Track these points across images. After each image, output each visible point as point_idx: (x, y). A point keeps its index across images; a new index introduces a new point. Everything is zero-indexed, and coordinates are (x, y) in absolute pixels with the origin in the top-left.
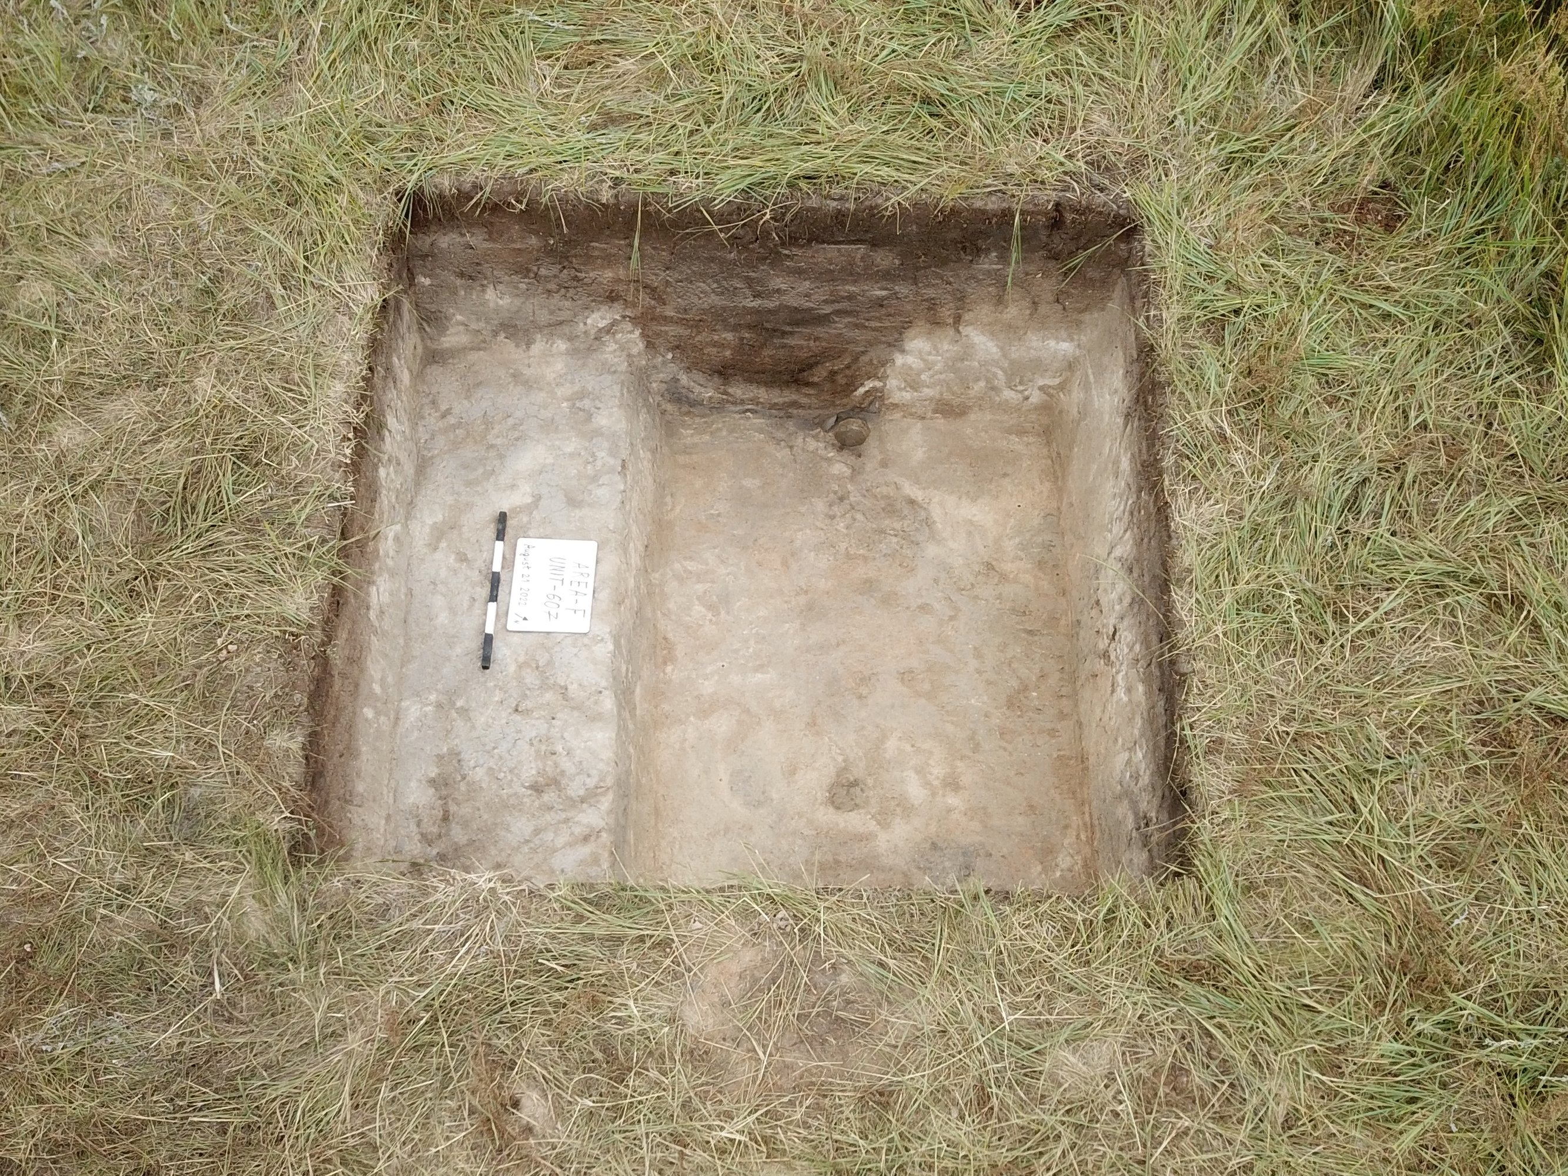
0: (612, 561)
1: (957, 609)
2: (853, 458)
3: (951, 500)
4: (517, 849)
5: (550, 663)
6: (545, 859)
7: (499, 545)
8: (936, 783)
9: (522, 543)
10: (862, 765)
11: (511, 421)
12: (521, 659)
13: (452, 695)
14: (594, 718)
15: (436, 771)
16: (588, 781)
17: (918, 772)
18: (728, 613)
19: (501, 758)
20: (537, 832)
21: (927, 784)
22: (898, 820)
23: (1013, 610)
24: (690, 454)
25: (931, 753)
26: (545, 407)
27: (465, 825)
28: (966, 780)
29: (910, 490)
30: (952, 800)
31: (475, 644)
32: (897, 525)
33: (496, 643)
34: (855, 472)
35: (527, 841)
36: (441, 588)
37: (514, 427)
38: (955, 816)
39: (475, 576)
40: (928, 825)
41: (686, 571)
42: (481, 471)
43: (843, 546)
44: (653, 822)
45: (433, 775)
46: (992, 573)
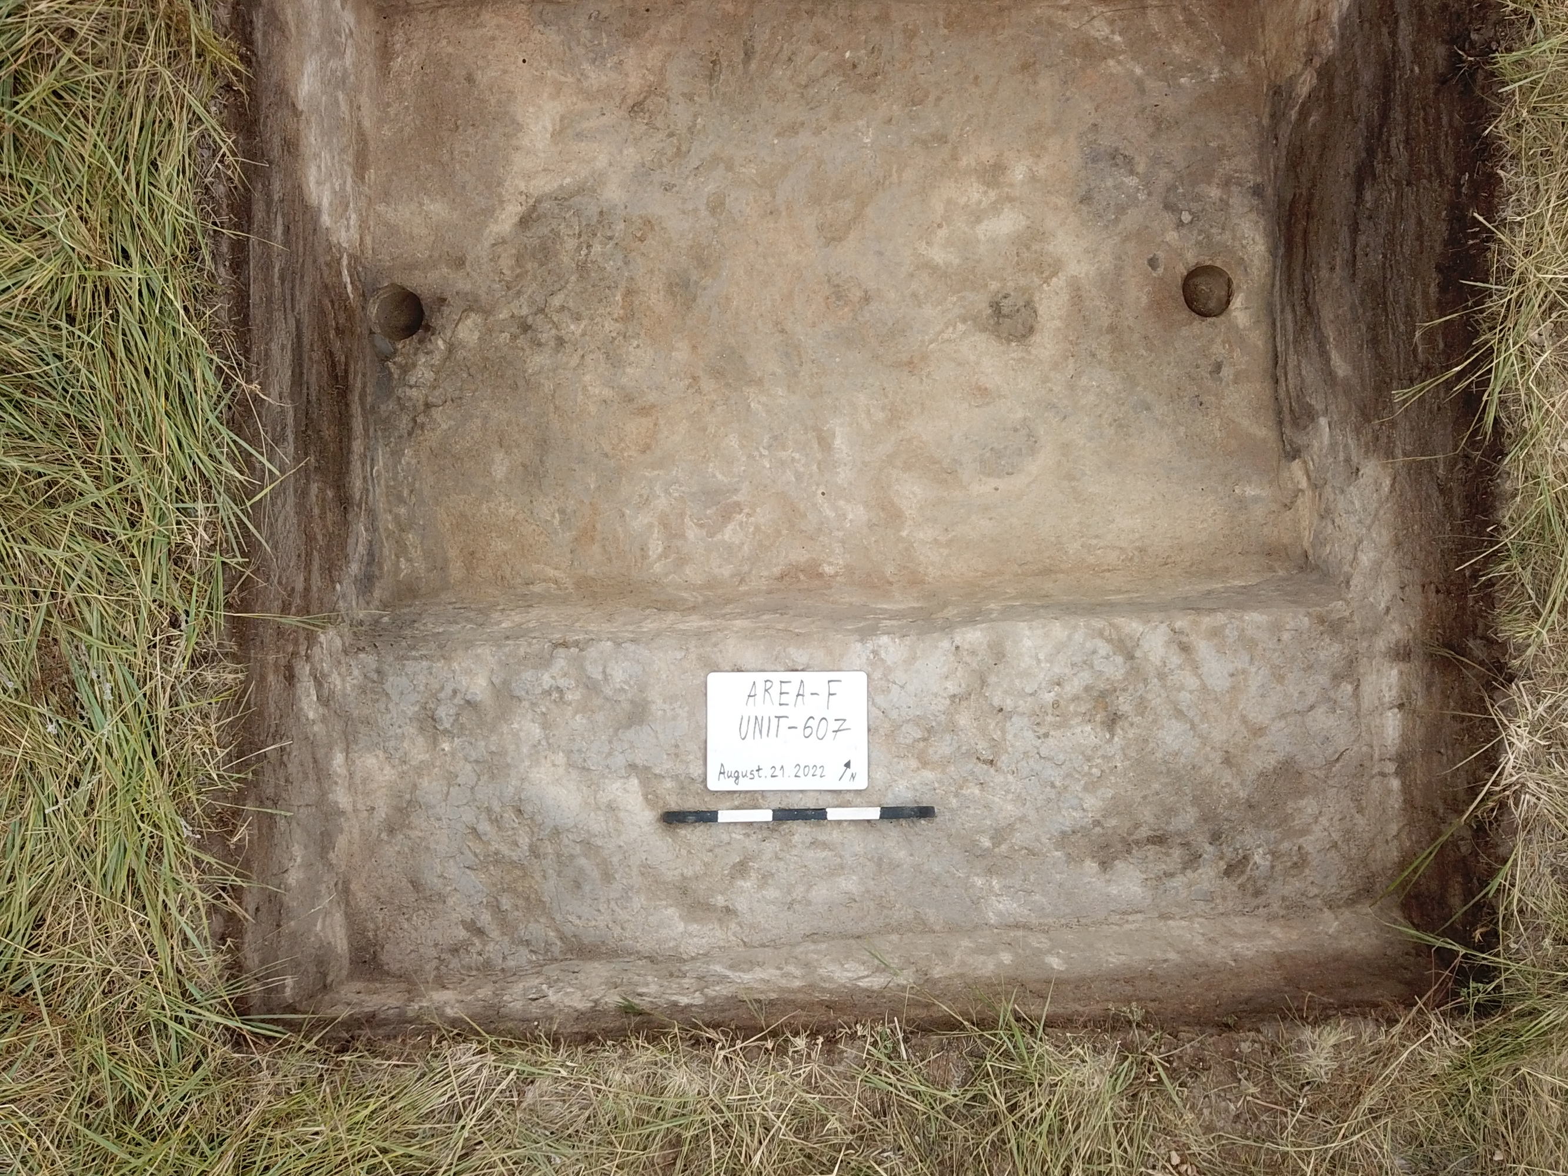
0: (733, 648)
1: (716, 159)
2: (446, 310)
3: (520, 162)
4: (1204, 739)
5: (917, 721)
6: (1216, 700)
7: (724, 816)
8: (993, 194)
9: (715, 783)
10: (970, 296)
11: (484, 827)
12: (914, 763)
13: (973, 853)
14: (998, 653)
15: (1088, 862)
16: (1102, 652)
17: (978, 220)
18: (736, 491)
19: (1068, 775)
20: (1179, 714)
21: (995, 208)
22: (1051, 248)
23: (711, 77)
24: (446, 560)
25: (949, 201)
26: (451, 778)
27: (1171, 811)
28: (986, 153)
29: (506, 221)
30: (1018, 173)
31: (893, 831)
32: (571, 244)
33: (890, 802)
34: (473, 305)
35: (1193, 726)
36: (799, 892)
37: (496, 821)
38: (1041, 171)
39: (773, 846)
40: (1056, 208)
41: (664, 555)
42: (582, 861)
43: (609, 325)
44: (1061, 576)
45: (1095, 865)
46: (649, 104)
